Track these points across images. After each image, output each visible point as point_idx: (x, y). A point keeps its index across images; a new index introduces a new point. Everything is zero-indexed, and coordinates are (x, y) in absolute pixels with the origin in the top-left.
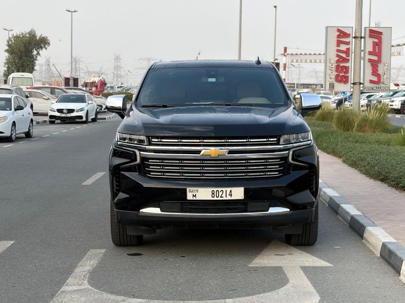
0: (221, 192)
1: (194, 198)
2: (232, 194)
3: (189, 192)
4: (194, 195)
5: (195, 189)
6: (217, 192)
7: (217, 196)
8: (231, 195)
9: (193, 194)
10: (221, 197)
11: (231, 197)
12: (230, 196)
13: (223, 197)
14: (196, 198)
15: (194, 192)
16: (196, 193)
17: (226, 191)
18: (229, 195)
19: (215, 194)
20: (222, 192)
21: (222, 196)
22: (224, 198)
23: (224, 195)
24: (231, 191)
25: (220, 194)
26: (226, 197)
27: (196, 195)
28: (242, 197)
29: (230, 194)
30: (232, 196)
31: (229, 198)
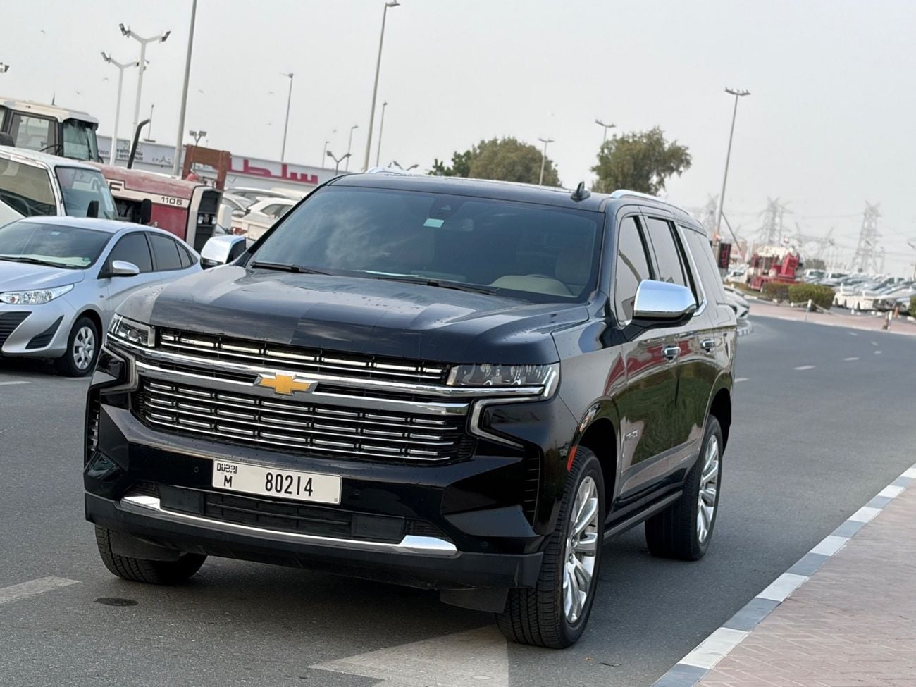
0: (287, 479)
1: (227, 487)
2: (312, 489)
3: (218, 470)
4: (228, 479)
5: (230, 464)
6: (279, 478)
7: (279, 489)
8: (310, 491)
9: (226, 477)
10: (286, 492)
11: (310, 495)
12: (308, 493)
13: (290, 493)
14: (231, 486)
15: (228, 470)
16: (232, 475)
17: (299, 478)
18: (306, 490)
19: (274, 482)
20: (289, 479)
21: (289, 490)
22: (294, 496)
23: (293, 488)
24: (310, 481)
25: (286, 483)
26: (298, 493)
27: (231, 478)
28: (336, 500)
29: (308, 488)
30: (312, 493)
31: (304, 496)
